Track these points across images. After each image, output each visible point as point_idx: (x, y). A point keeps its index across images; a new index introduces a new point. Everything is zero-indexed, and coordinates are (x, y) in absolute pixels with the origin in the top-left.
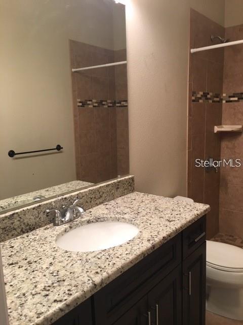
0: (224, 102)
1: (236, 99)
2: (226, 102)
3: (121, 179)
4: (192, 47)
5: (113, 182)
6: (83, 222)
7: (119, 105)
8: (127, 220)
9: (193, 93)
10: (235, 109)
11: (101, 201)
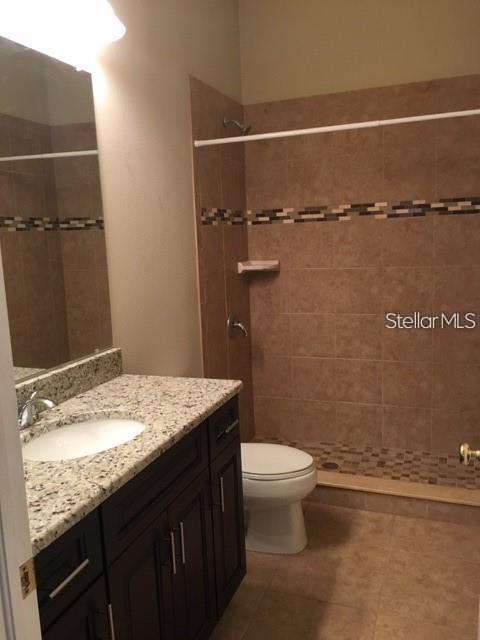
0: (249, 223)
1: (267, 219)
2: (254, 223)
3: (101, 355)
4: (195, 139)
5: (88, 360)
6: (50, 425)
7: (66, 226)
8: (123, 415)
9: (202, 211)
10: (266, 235)
11: (72, 392)
